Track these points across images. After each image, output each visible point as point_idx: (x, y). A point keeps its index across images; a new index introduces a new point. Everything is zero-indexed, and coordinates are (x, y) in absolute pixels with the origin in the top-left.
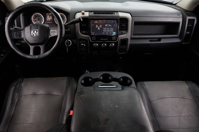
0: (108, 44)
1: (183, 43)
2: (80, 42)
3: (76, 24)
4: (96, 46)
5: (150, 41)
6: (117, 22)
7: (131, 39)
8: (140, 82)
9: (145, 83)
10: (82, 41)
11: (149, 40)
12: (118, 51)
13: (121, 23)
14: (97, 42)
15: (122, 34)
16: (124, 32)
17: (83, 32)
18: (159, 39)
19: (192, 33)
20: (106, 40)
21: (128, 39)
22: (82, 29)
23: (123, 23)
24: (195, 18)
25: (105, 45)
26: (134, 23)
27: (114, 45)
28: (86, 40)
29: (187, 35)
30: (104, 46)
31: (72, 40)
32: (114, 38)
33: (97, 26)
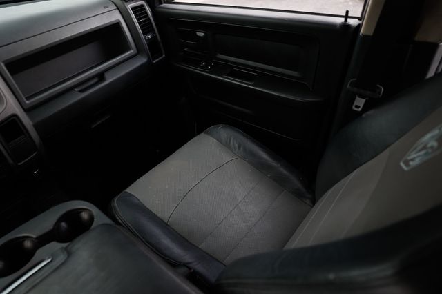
1: (154, 61)
5: (82, 91)
7: (28, 110)
8: (116, 199)
9: (130, 190)
11: (76, 90)
18: (101, 77)
19: (155, 33)
24: (143, 3)
29: (149, 41)
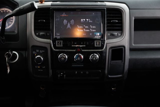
0: (87, 55)
2: (34, 52)
3: (29, 14)
4: (63, 59)
6: (103, 17)
7: (132, 50)
10: (38, 51)
12: (106, 72)
13: (110, 17)
14: (66, 50)
15: (113, 36)
16: (116, 33)
17: (39, 34)
20: (83, 48)
21: (124, 47)
22: (37, 28)
23: (113, 17)
25: (80, 57)
26: (135, 20)
27: (98, 56)
28: (45, 48)
30: (79, 59)
31: (21, 52)
32: (97, 44)
33: (65, 21)
